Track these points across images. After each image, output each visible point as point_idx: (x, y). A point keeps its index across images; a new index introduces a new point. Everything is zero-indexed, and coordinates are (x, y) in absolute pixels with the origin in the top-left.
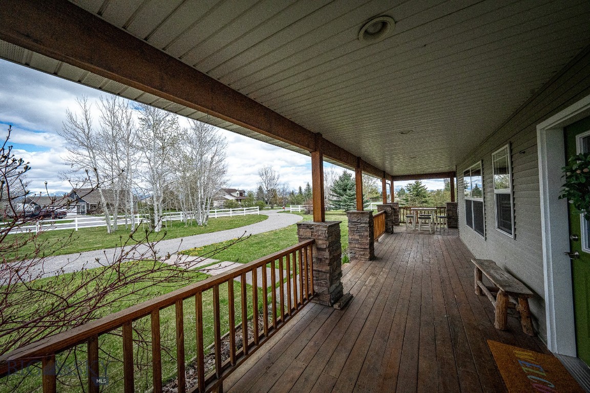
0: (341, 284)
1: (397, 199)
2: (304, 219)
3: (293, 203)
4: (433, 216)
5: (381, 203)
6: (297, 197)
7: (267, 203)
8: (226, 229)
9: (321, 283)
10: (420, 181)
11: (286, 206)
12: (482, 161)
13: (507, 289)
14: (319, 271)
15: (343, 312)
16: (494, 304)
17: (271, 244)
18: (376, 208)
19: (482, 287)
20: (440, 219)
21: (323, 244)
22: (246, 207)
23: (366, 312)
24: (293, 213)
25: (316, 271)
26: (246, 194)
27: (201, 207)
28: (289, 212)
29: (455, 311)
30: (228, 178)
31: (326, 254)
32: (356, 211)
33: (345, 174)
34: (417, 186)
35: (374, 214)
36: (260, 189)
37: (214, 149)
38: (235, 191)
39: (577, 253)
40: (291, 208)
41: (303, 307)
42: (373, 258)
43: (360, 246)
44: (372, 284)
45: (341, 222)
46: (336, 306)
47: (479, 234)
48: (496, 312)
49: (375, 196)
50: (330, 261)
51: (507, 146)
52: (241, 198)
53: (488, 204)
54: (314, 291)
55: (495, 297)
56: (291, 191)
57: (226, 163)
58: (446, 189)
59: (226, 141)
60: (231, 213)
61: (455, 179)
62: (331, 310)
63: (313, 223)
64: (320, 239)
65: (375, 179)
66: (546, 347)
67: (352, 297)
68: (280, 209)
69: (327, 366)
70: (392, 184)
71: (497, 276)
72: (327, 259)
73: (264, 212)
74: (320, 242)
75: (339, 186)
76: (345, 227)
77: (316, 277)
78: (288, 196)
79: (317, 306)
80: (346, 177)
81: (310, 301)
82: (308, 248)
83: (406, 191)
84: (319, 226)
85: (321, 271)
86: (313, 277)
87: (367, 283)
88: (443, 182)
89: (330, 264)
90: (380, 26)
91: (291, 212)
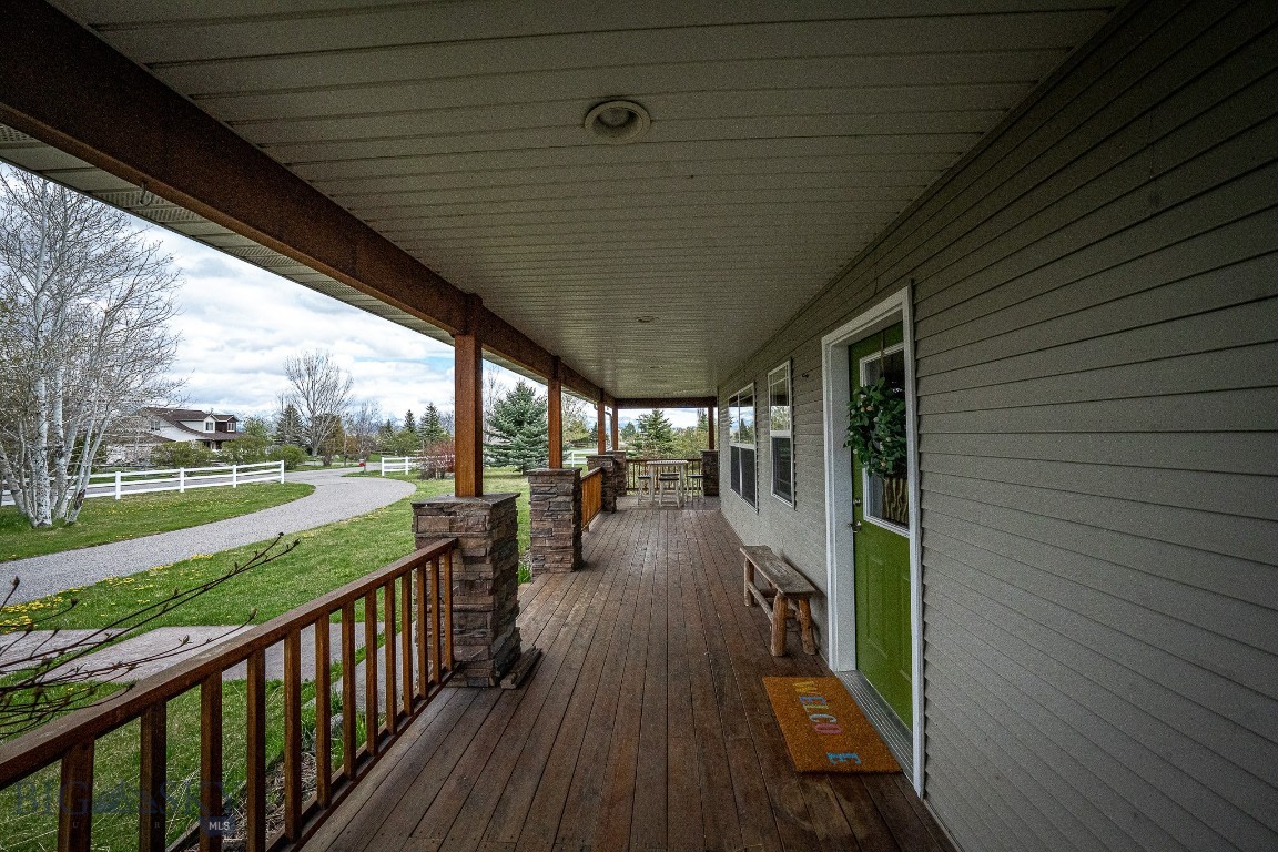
0: (516, 631)
1: (622, 444)
2: (419, 489)
3: (387, 452)
4: (682, 474)
5: (594, 451)
6: (400, 436)
7: (310, 451)
8: (162, 531)
9: (472, 637)
10: (661, 410)
11: (368, 460)
12: (755, 383)
13: (788, 589)
14: (466, 611)
15: (521, 693)
16: (771, 616)
17: (324, 560)
18: (585, 462)
19: (754, 592)
20: (692, 480)
21: (476, 545)
22: (238, 462)
23: (570, 680)
24: (389, 475)
25: (460, 611)
26: (240, 426)
27: (52, 465)
28: (377, 473)
29: (718, 643)
30: (174, 378)
31: (486, 570)
32: (548, 470)
33: (520, 388)
34: (656, 420)
35: (583, 474)
36: (290, 413)
37: (120, 285)
38: (198, 416)
39: (859, 524)
40: (385, 465)
41: (428, 703)
42: (580, 565)
43: (554, 544)
44: (579, 619)
45: (519, 495)
46: (507, 683)
47: (747, 503)
48: (773, 629)
49: (580, 436)
50: (494, 585)
51: (788, 363)
52: (222, 436)
53: (762, 455)
54: (453, 661)
55: (771, 605)
56: (385, 422)
57: (172, 333)
58: (700, 428)
59: (171, 269)
60: (181, 481)
61: (716, 410)
62: (494, 694)
63: (453, 500)
64: (472, 537)
65: (580, 403)
66: (827, 667)
67: (540, 654)
68: (351, 466)
69: (491, 824)
70: (615, 413)
71: (774, 571)
72: (487, 579)
73: (298, 477)
74: (472, 543)
75: (507, 413)
76: (524, 506)
77: (461, 626)
78: (374, 435)
79: (461, 693)
80: (523, 394)
81: (443, 685)
82: (442, 561)
83: (636, 428)
84: (468, 506)
85: (472, 611)
86: (452, 626)
87: (569, 619)
88: (696, 414)
89: (492, 592)
90: (623, 117)
91: (384, 474)
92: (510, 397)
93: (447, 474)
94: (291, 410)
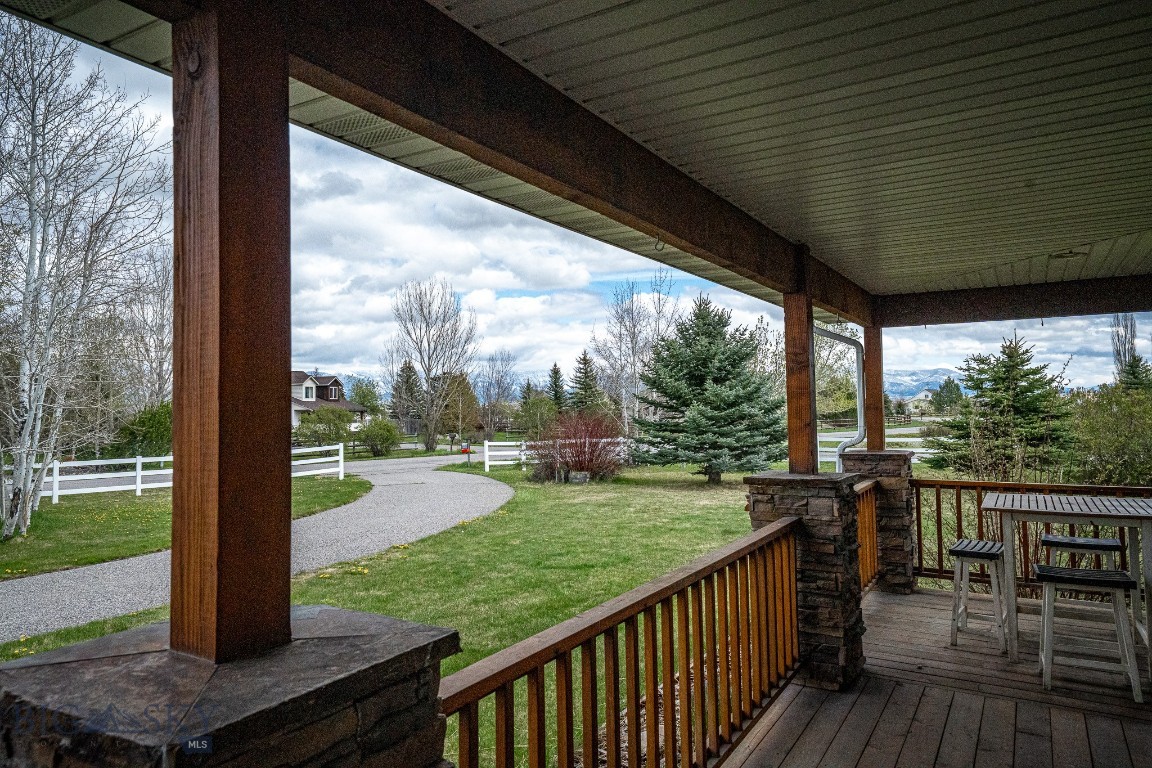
24: (494, 470)
26: (344, 391)
28: (480, 467)
36: (406, 375)
40: (489, 453)
52: (321, 406)
75: (675, 361)
80: (707, 322)
91: (487, 469)
92: (682, 330)
93: (573, 474)
94: (408, 369)
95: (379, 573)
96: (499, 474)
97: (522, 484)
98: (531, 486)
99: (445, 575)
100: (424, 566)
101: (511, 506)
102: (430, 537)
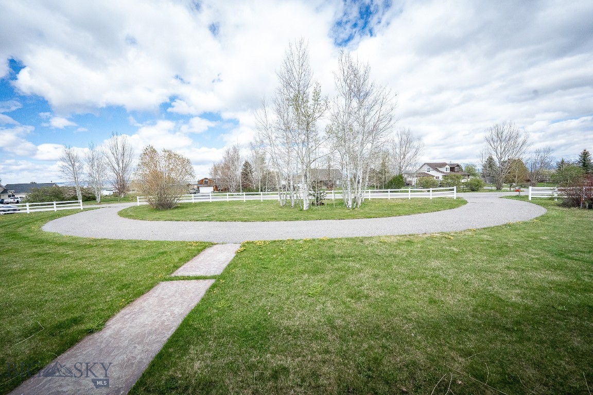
24: (534, 200)
28: (526, 198)
40: (532, 192)
91: (530, 199)
94: (490, 160)
95: (458, 240)
96: (537, 201)
97: (552, 207)
98: (561, 208)
99: (493, 247)
100: (482, 241)
101: (543, 218)
102: (489, 228)
